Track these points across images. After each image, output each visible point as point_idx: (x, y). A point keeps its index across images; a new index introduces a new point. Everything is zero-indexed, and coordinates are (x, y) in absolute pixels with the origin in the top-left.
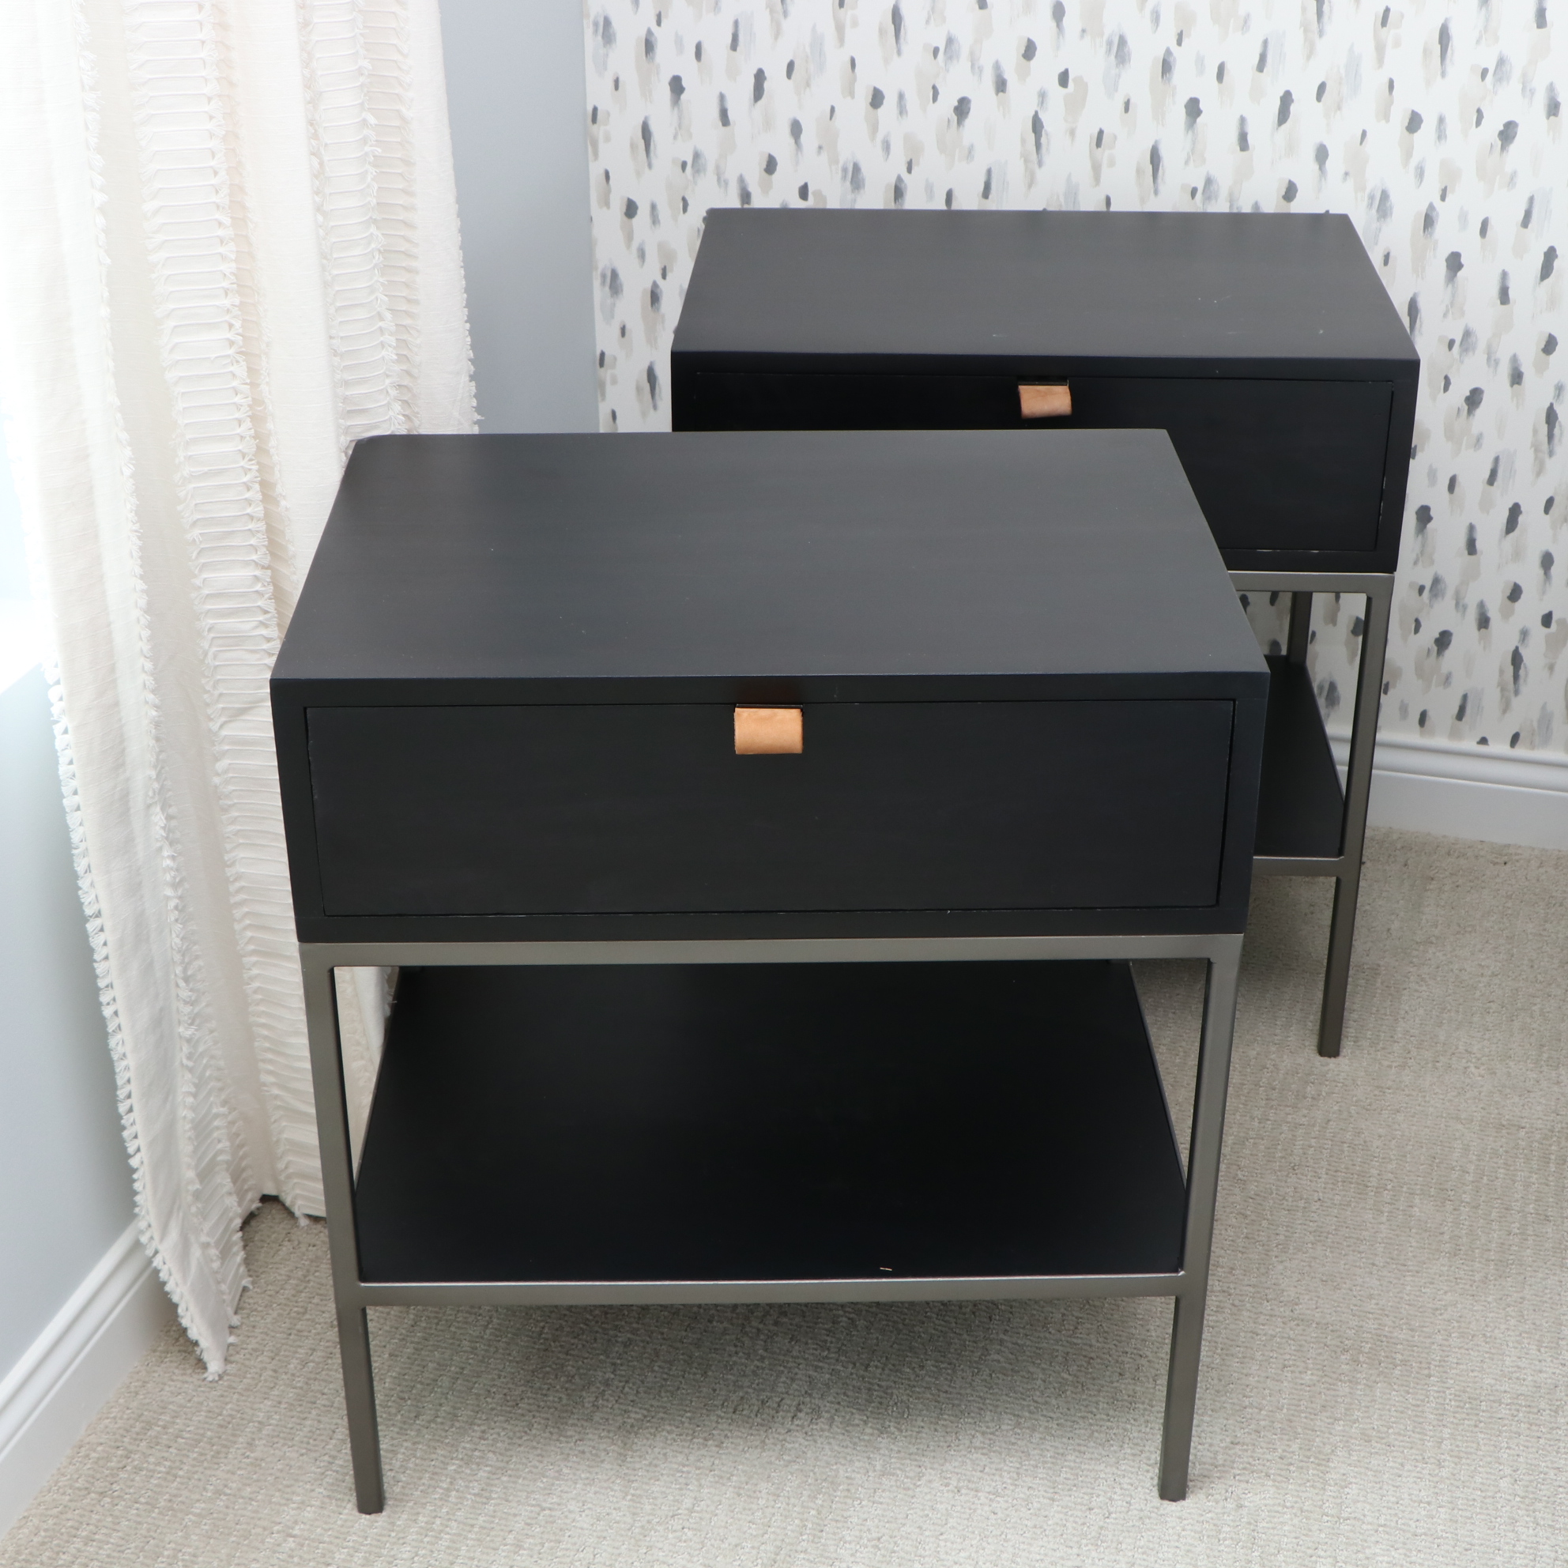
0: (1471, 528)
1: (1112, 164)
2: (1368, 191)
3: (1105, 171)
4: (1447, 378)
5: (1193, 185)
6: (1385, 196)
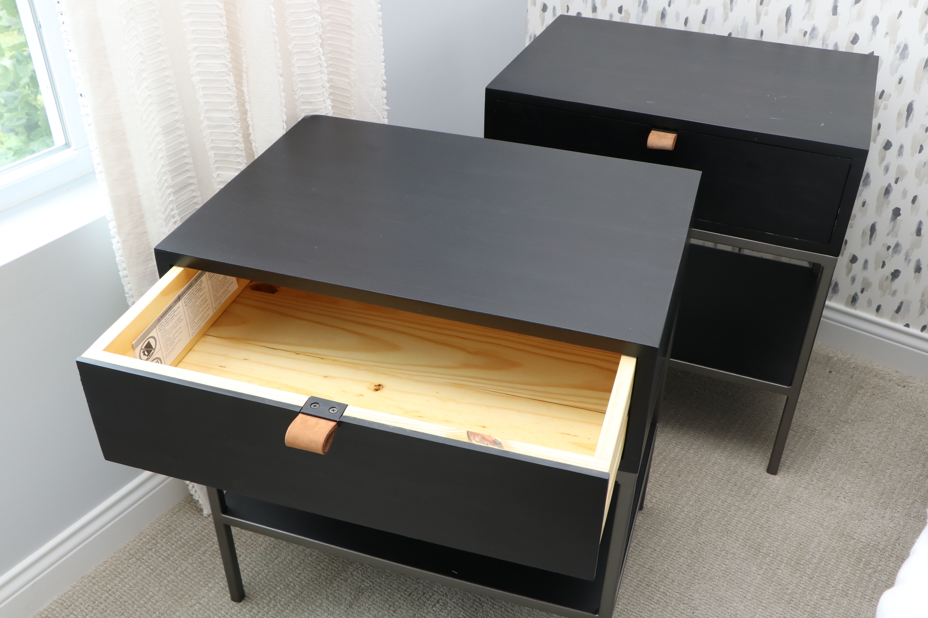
0: (920, 223)
1: (766, 14)
2: (897, 44)
3: (762, 17)
4: (921, 146)
5: (805, 30)
6: (906, 47)
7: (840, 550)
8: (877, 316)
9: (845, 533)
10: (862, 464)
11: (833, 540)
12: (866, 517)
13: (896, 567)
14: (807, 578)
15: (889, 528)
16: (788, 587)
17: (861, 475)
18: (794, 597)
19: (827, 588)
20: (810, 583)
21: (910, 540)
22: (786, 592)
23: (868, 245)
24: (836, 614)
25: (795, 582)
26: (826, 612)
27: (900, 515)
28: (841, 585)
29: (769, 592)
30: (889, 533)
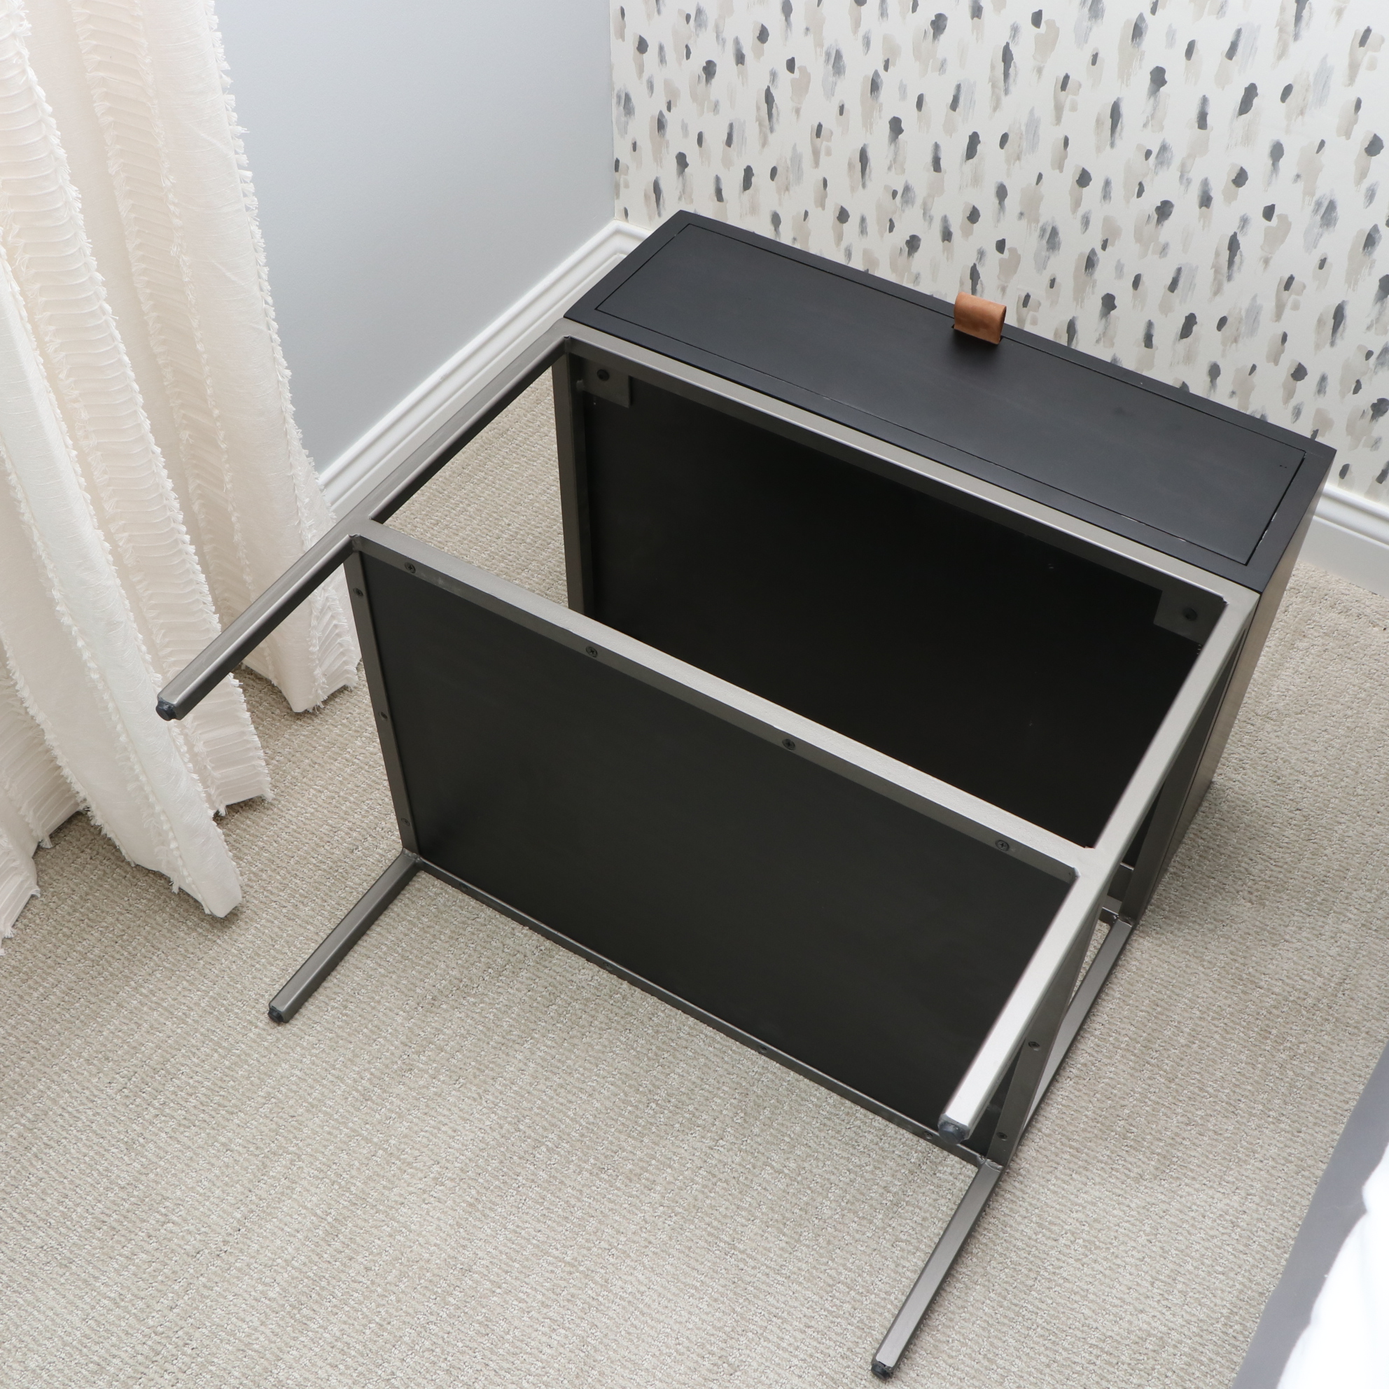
7: (1232, 1014)
8: (1340, 485)
9: (1244, 976)
10: (1292, 815)
11: (1219, 991)
12: (1287, 937)
13: (1333, 1044)
14: (1163, 1080)
15: (1329, 958)
16: (1125, 1103)
17: (1287, 840)
18: (1134, 1123)
19: (1199, 1098)
20: (1168, 1091)
21: (1363, 982)
22: (1120, 1114)
23: (1328, 345)
24: (1211, 1156)
25: (1140, 1090)
26: (1193, 1153)
27: (1351, 927)
28: (1227, 1091)
29: (1086, 1116)
30: (1327, 970)
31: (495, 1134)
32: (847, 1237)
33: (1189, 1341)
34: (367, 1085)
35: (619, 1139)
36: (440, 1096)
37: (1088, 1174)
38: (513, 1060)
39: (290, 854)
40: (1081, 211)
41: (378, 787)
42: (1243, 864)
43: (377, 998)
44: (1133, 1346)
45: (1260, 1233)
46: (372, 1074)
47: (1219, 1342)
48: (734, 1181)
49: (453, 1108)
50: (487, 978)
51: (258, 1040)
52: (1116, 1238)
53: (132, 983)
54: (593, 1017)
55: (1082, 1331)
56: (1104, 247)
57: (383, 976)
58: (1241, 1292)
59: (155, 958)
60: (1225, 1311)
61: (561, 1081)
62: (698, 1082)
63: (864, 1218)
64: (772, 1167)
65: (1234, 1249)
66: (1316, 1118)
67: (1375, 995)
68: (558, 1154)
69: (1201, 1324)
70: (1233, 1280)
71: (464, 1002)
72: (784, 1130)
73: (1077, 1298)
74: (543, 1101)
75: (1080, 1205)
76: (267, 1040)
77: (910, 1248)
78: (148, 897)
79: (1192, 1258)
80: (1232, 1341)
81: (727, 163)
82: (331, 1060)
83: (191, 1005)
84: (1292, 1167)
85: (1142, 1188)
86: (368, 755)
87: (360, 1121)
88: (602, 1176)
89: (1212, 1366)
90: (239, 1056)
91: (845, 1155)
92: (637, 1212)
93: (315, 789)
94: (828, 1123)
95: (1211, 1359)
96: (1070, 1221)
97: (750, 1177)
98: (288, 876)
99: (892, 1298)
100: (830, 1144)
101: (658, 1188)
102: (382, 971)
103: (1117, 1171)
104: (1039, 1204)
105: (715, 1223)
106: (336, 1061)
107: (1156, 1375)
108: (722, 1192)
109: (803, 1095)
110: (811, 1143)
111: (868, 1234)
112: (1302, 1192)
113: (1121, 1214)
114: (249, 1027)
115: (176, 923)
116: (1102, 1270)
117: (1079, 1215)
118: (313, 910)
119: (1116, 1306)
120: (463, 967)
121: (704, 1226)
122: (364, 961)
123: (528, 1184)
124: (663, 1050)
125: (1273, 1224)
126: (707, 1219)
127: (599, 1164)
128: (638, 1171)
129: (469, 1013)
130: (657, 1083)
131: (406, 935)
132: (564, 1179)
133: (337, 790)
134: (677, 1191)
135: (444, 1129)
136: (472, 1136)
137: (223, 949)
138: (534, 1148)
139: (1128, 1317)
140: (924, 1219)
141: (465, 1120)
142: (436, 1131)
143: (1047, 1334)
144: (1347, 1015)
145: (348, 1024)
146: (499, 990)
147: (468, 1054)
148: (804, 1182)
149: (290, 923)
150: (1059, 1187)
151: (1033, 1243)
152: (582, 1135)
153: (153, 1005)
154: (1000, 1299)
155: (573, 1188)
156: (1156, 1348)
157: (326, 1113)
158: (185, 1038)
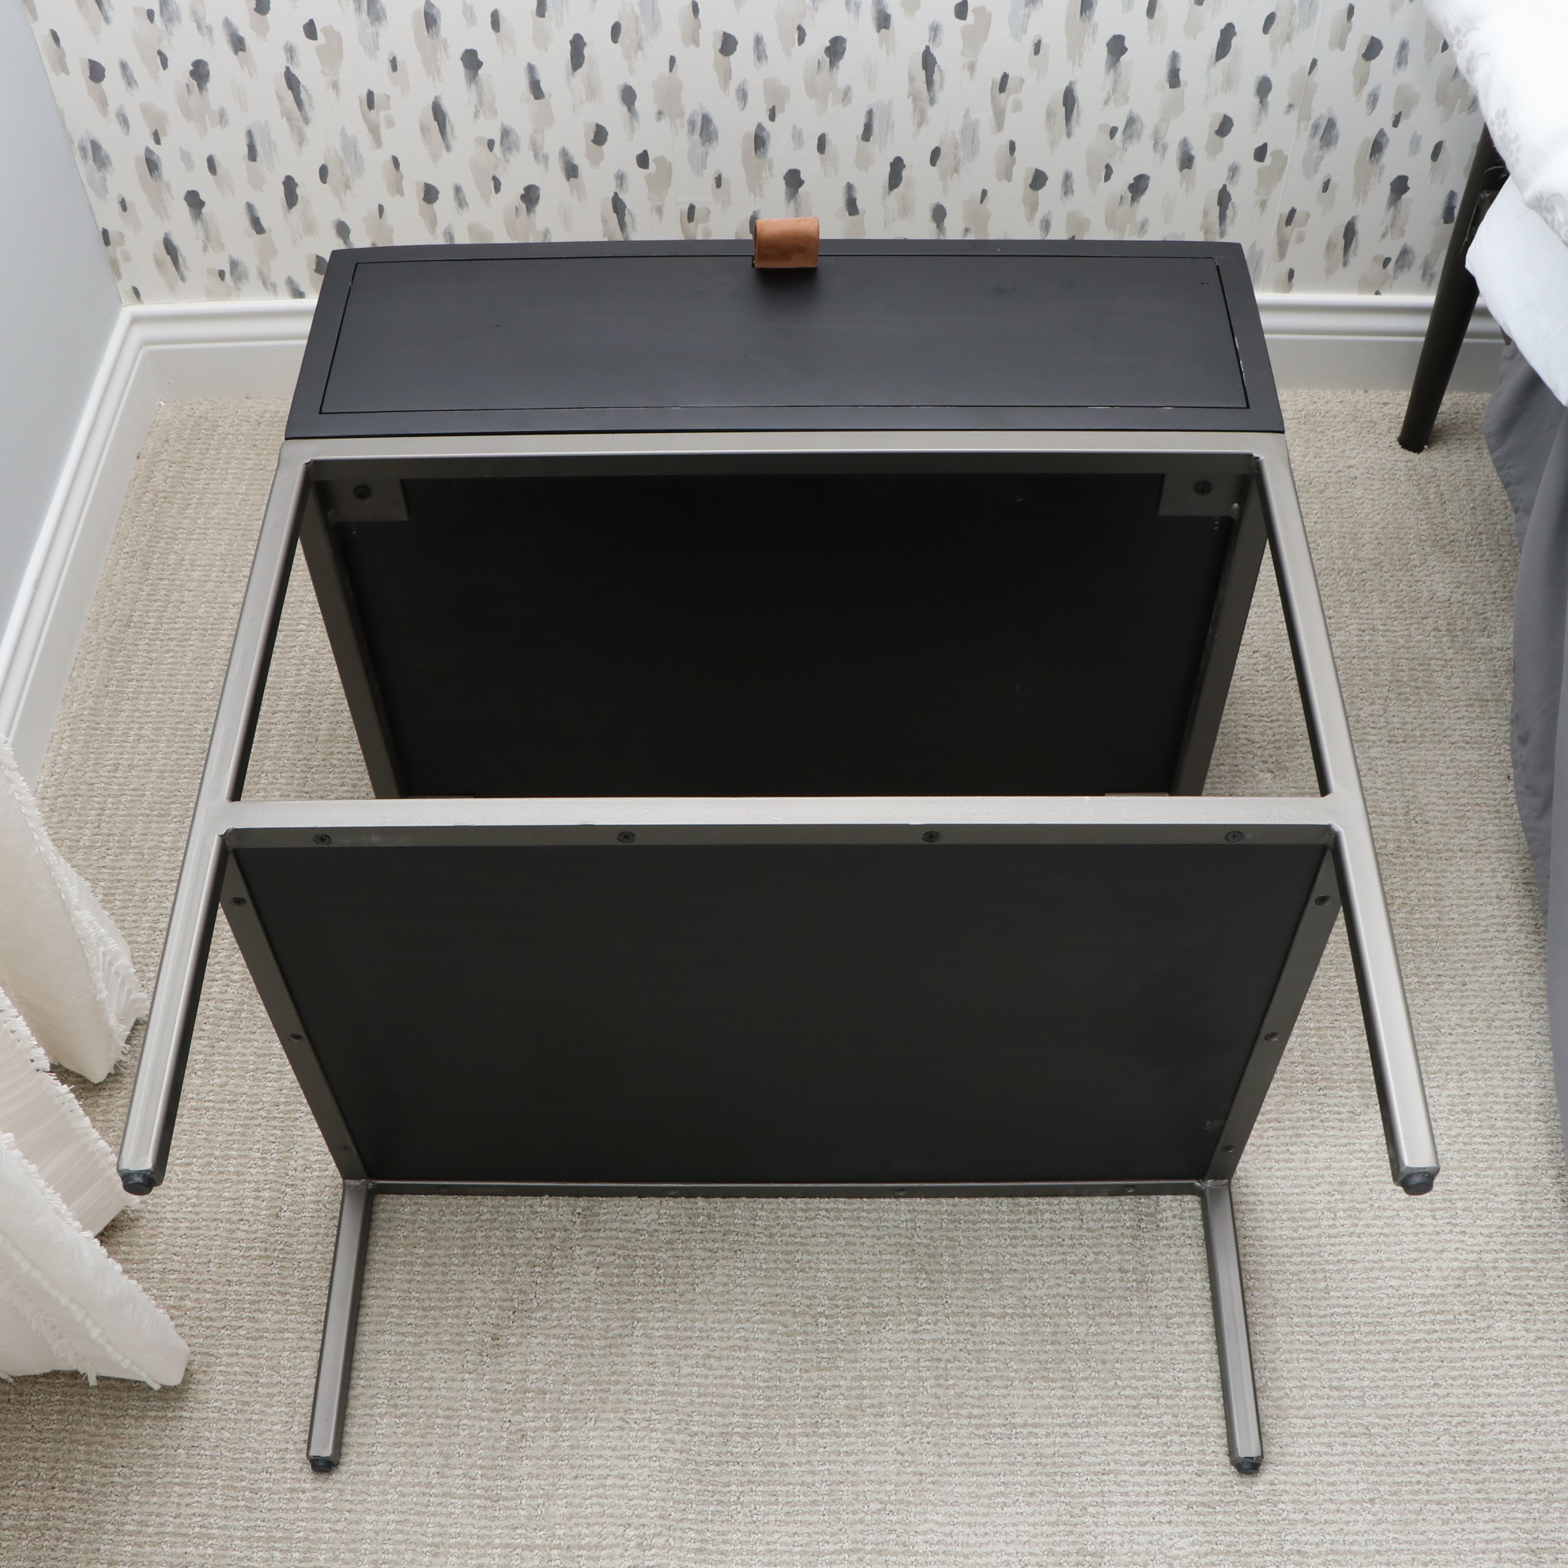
0: (1174, 57)
10: (1253, 661)
13: (1438, 878)
17: (1265, 690)
18: (1313, 1062)
21: (1426, 801)
22: (1293, 1059)
23: (1064, 138)
27: (1380, 749)
30: (1386, 805)
31: (671, 1454)
32: (1117, 1345)
33: (1503, 1255)
34: (485, 1483)
35: (811, 1380)
36: (578, 1447)
37: (1304, 1139)
38: (635, 1358)
39: (204, 1259)
40: (734, 85)
41: (256, 1122)
42: (1241, 736)
43: (426, 1375)
44: (1458, 1291)
45: (1496, 1107)
46: (482, 1468)
47: (1530, 1239)
48: (963, 1355)
49: (603, 1453)
50: (539, 1280)
51: (317, 1506)
52: (1371, 1191)
53: (109, 1526)
54: (689, 1258)
55: (1403, 1305)
56: (772, 117)
57: (416, 1344)
58: (1516, 1176)
59: (117, 1479)
60: (1515, 1205)
61: (704, 1351)
62: (853, 1266)
63: (1120, 1315)
64: (993, 1315)
65: (1484, 1137)
66: (1471, 962)
67: (1444, 808)
68: (756, 1435)
69: (1503, 1231)
70: (1501, 1168)
71: (533, 1322)
72: (977, 1267)
73: (1376, 1274)
74: (699, 1385)
75: (1317, 1176)
76: (327, 1501)
77: (1187, 1318)
78: (56, 1408)
79: (1453, 1169)
80: (1541, 1231)
81: (257, 182)
82: (422, 1479)
83: (206, 1511)
84: (1480, 1024)
85: (1362, 1125)
86: (218, 1089)
87: (506, 1531)
88: (822, 1430)
89: (1539, 1266)
90: (306, 1539)
91: (1057, 1258)
92: (885, 1449)
93: (181, 1165)
94: (1017, 1233)
95: (1533, 1261)
96: (1318, 1198)
97: (977, 1340)
98: (218, 1287)
99: (1203, 1381)
100: (1034, 1255)
101: (890, 1409)
102: (411, 1339)
103: (1328, 1120)
104: (1278, 1199)
105: (976, 1411)
106: (428, 1476)
107: (1496, 1307)
108: (959, 1373)
109: (971, 1217)
110: (1015, 1266)
111: (1137, 1330)
112: (1506, 1045)
113: (1360, 1162)
114: (295, 1496)
115: (114, 1421)
116: (1380, 1231)
117: (1324, 1187)
118: (277, 1312)
119: (1415, 1260)
120: (503, 1282)
121: (966, 1421)
122: (382, 1339)
123: (747, 1488)
124: (791, 1252)
125: (1501, 1092)
126: (964, 1412)
127: (808, 1420)
128: (856, 1402)
129: (547, 1332)
130: (810, 1293)
131: (410, 1282)
132: (782, 1460)
133: (209, 1151)
134: (911, 1400)
135: (608, 1482)
136: (646, 1472)
137: (198, 1420)
138: (725, 1444)
139: (1434, 1265)
140: (1180, 1280)
141: (625, 1458)
142: (601, 1491)
143: (1372, 1328)
144: (1433, 841)
145: (413, 1425)
146: (564, 1286)
147: (579, 1380)
148: (1036, 1312)
149: (259, 1343)
150: (1285, 1169)
151: (1299, 1242)
152: (769, 1399)
153: (155, 1539)
154: (1307, 1319)
155: (799, 1464)
156: (1480, 1280)
157: (458, 1546)
158: (224, 1556)
